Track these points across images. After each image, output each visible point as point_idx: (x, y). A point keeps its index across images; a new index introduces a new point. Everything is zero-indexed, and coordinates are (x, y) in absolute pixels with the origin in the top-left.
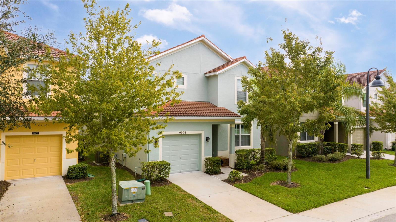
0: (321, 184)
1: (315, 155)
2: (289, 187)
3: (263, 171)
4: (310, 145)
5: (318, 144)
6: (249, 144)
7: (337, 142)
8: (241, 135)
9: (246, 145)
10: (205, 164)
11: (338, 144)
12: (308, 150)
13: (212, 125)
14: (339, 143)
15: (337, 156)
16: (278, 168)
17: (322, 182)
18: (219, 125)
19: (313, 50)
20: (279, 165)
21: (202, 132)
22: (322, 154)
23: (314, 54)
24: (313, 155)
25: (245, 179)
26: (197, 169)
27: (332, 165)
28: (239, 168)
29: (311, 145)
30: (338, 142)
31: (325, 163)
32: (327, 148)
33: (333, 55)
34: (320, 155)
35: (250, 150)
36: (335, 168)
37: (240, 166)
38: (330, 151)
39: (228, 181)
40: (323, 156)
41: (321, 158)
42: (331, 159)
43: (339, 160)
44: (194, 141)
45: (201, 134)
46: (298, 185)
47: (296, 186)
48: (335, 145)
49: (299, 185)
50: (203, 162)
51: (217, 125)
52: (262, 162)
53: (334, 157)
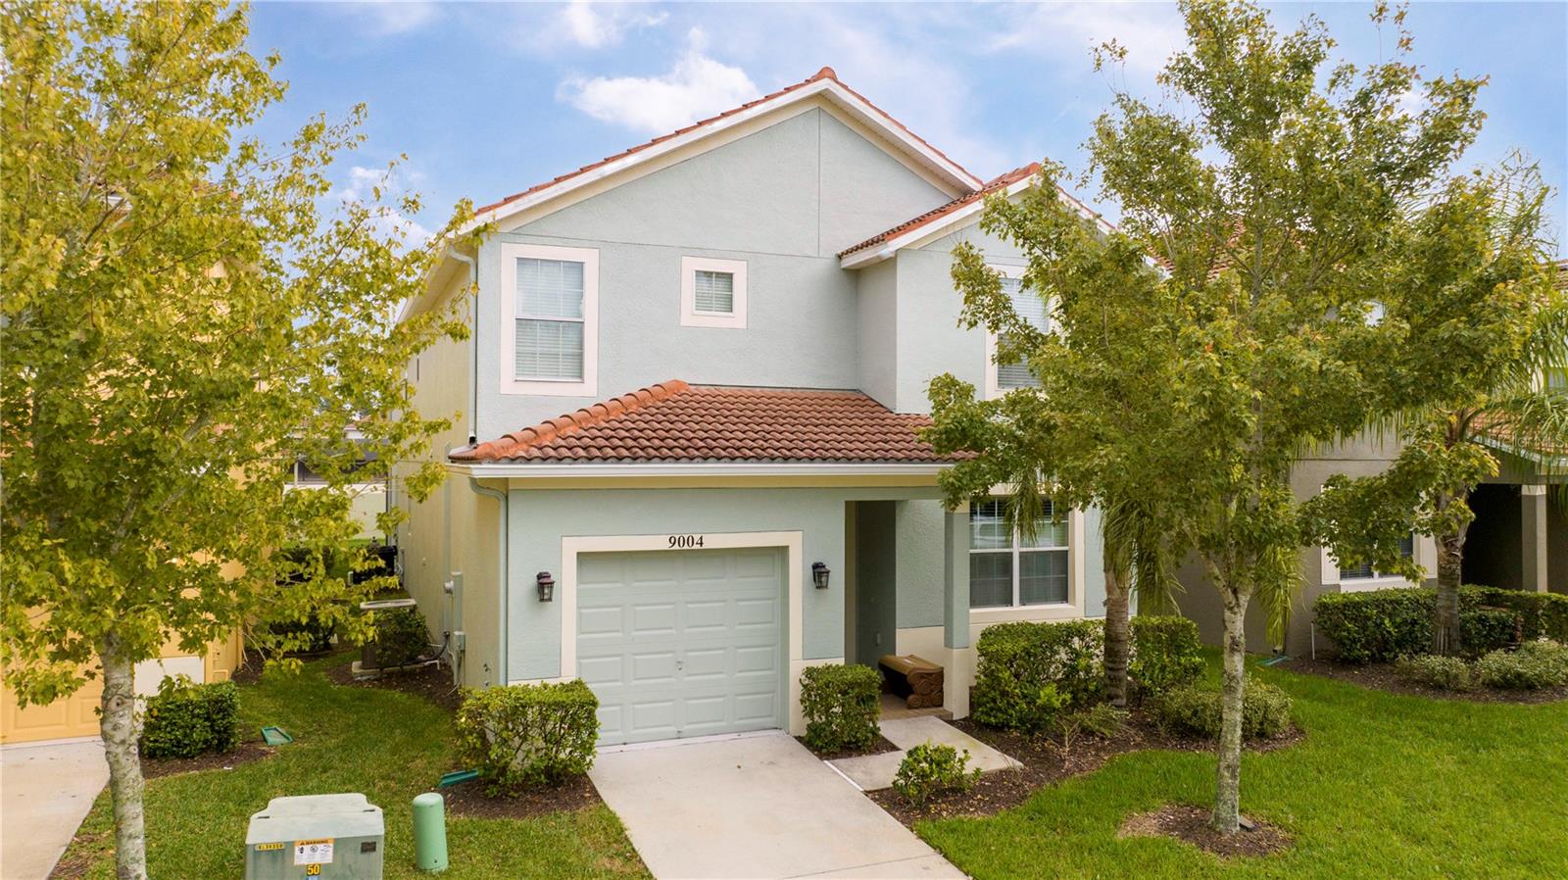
0: (1420, 840)
1: (1411, 658)
2: (1224, 850)
3: (1113, 741)
4: (1386, 603)
5: (1435, 597)
6: (1063, 595)
7: (1542, 589)
8: (1022, 555)
9: (1044, 599)
10: (802, 701)
11: (1549, 598)
12: (1378, 626)
13: (846, 502)
14: (1555, 596)
15: (1535, 667)
16: (1192, 728)
17: (1427, 823)
18: (900, 502)
19: (1359, 83)
20: (1195, 713)
21: (794, 541)
22: (1449, 651)
23: (1363, 104)
24: (1403, 657)
25: (995, 789)
26: (770, 721)
27: (1507, 713)
28: (984, 719)
29: (1391, 602)
30: (1550, 589)
31: (1465, 701)
32: (1482, 620)
33: (1479, 101)
34: (1440, 659)
35: (1059, 626)
36: (1520, 731)
37: (992, 709)
38: (1505, 637)
39: (892, 799)
40: (1458, 664)
41: (1447, 674)
42: (1504, 678)
43: (1548, 684)
44: (752, 582)
45: (787, 547)
46: (1281, 834)
47: (1264, 844)
48: (1530, 607)
49: (1284, 841)
50: (795, 691)
51: (893, 503)
52: (1113, 691)
53: (1520, 668)
